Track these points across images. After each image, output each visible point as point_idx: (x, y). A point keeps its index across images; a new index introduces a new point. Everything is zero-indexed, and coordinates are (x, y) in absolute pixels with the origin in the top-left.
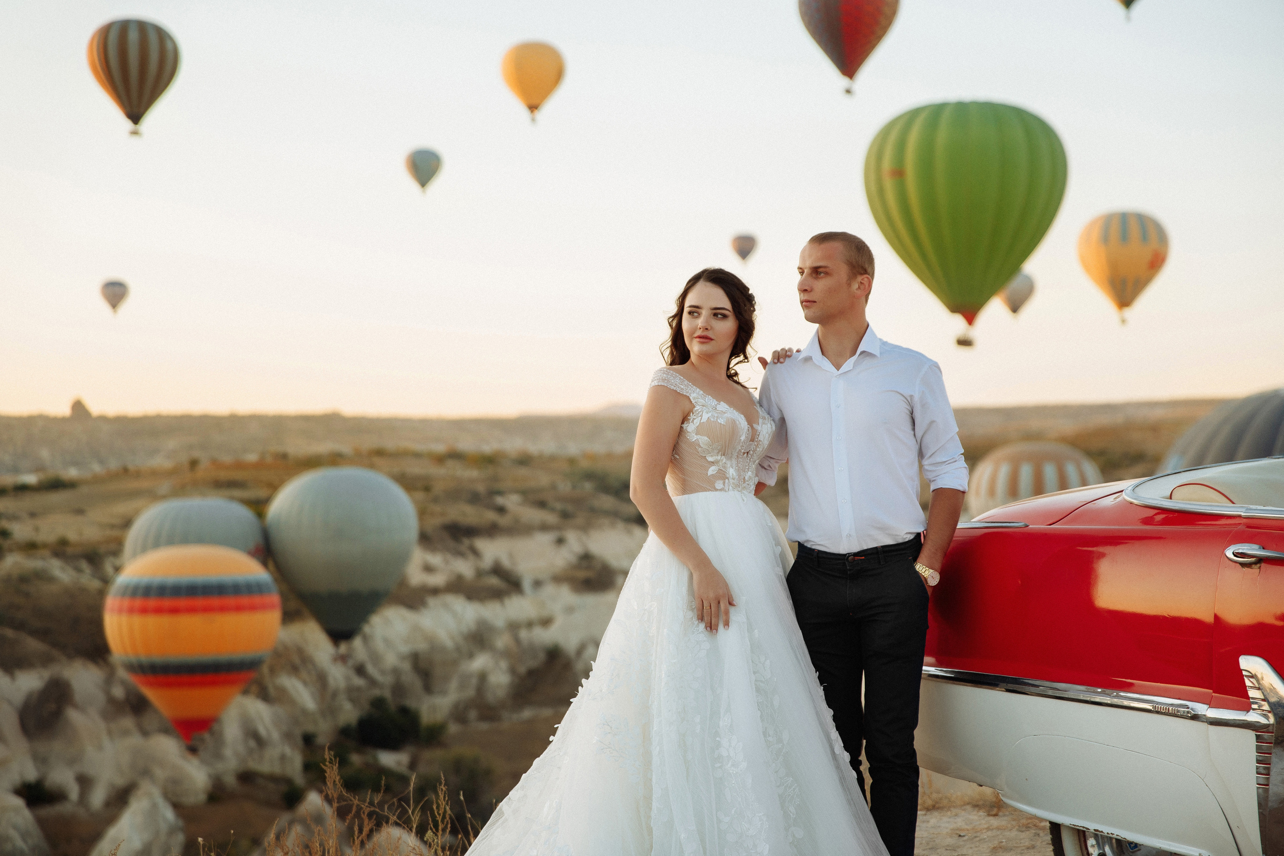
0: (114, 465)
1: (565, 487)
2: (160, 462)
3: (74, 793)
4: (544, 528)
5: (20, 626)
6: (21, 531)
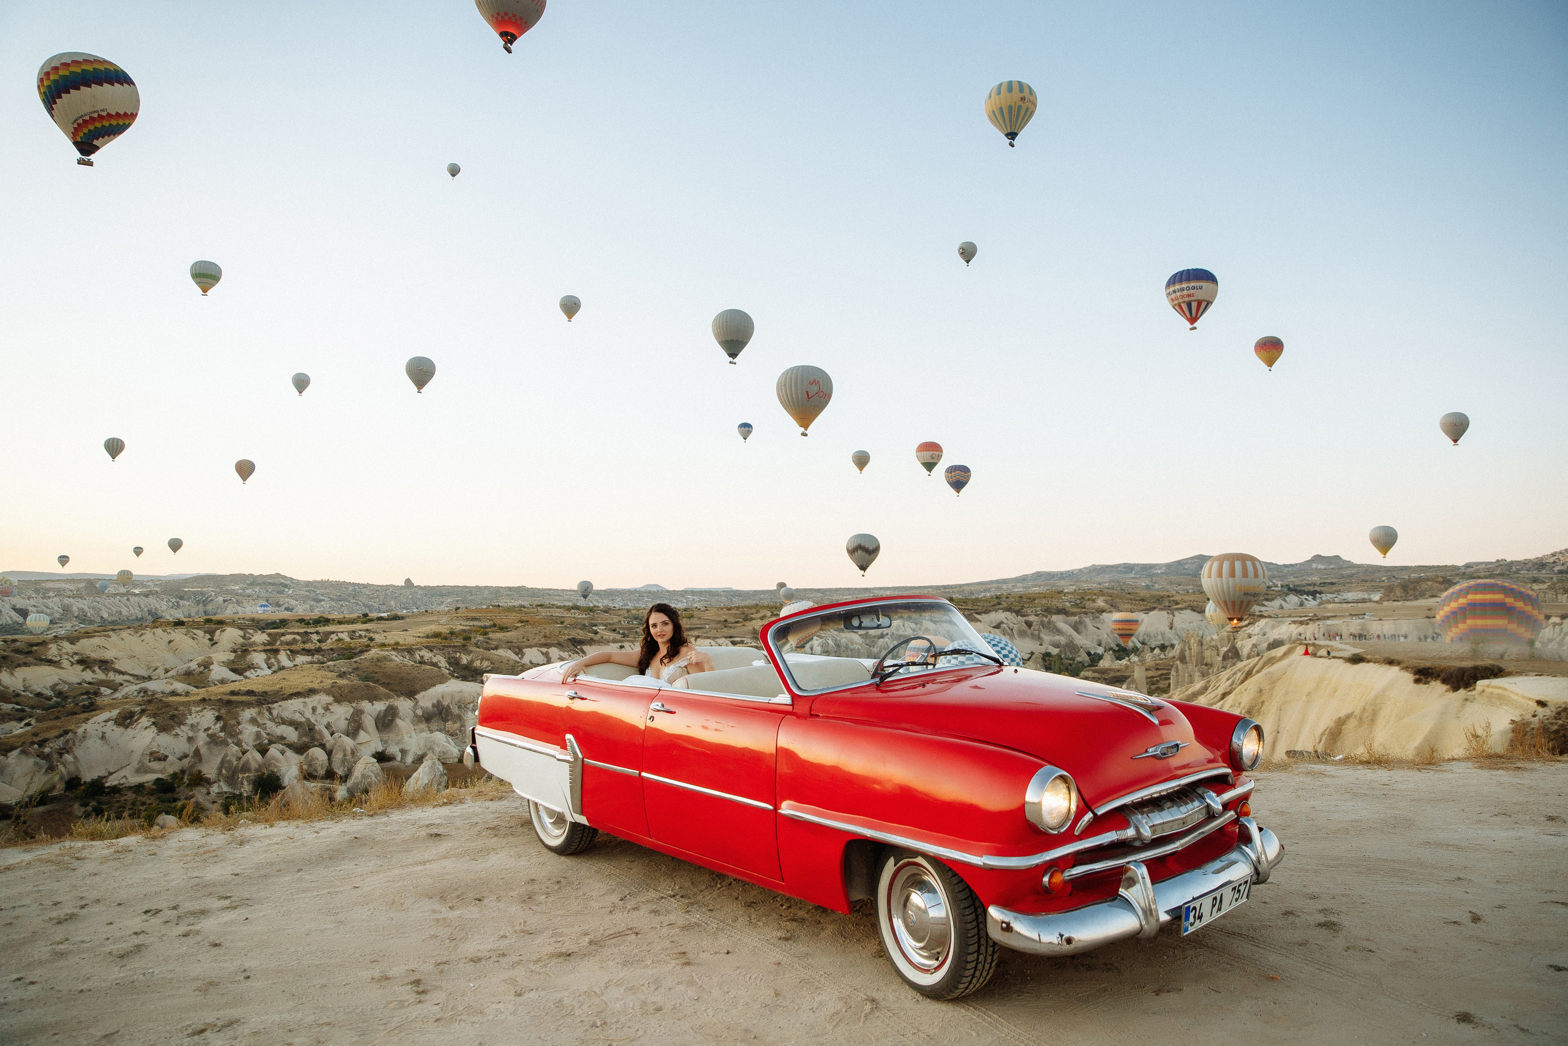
0: (423, 609)
1: (624, 623)
2: (443, 608)
3: (399, 759)
4: (615, 641)
5: (376, 681)
6: (379, 638)
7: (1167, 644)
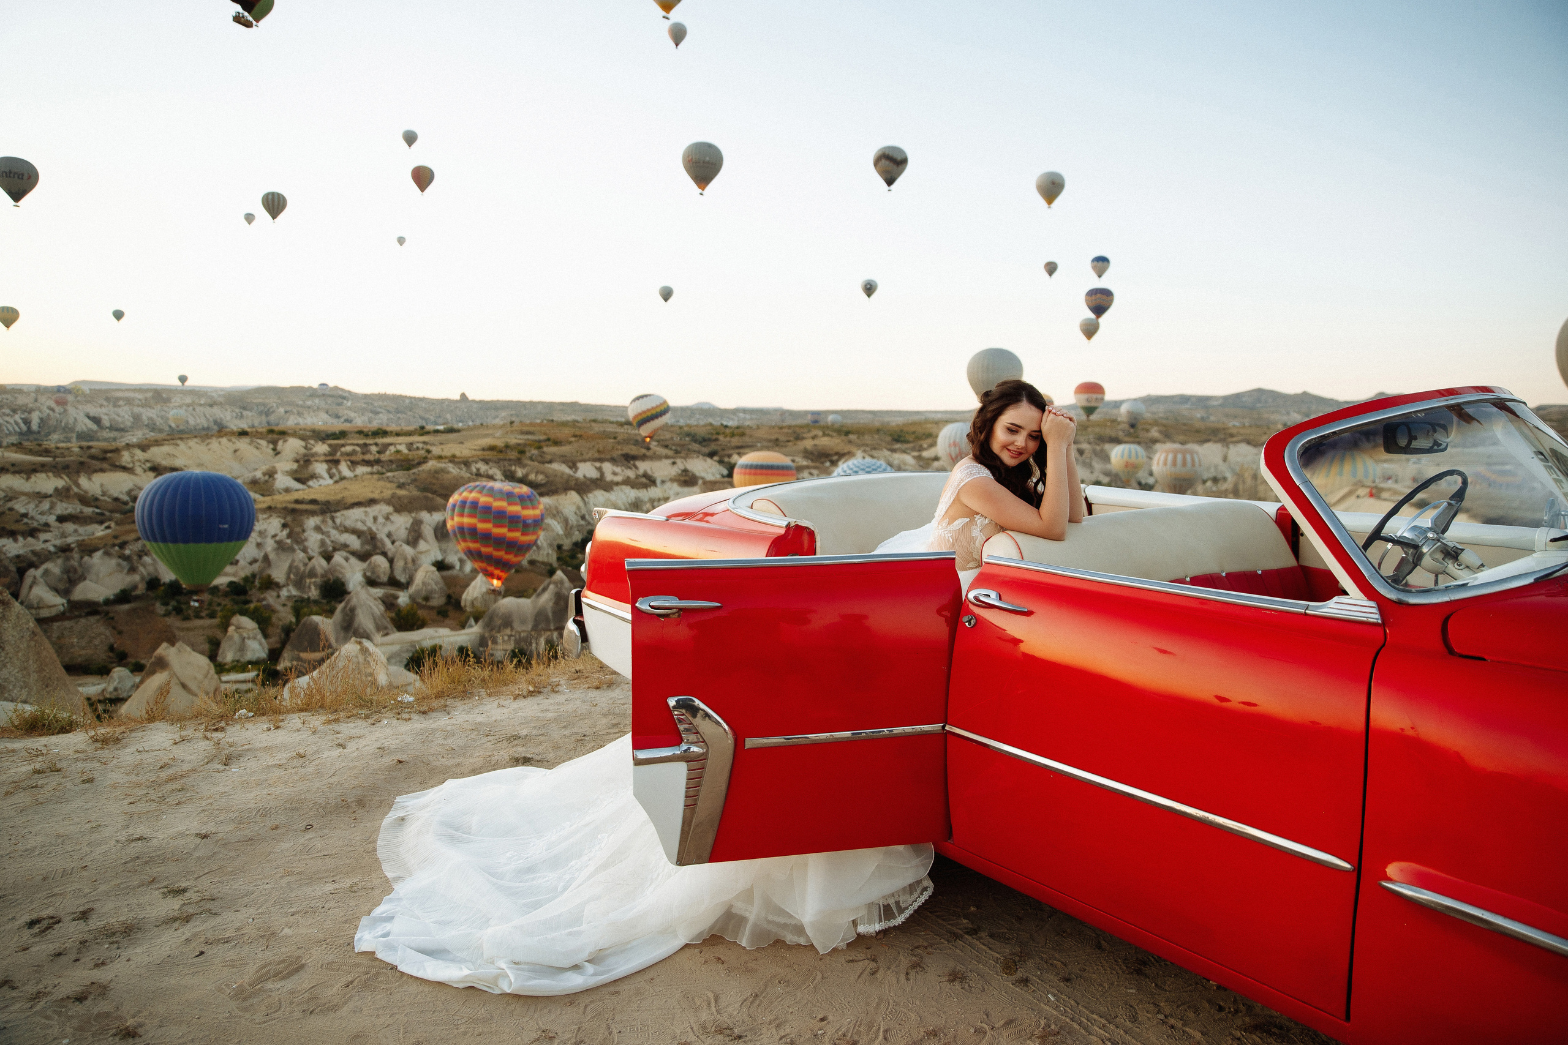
0: (478, 422)
1: (677, 439)
2: (498, 422)
3: (458, 567)
4: (667, 457)
5: (434, 492)
6: (436, 450)
7: (1219, 476)
